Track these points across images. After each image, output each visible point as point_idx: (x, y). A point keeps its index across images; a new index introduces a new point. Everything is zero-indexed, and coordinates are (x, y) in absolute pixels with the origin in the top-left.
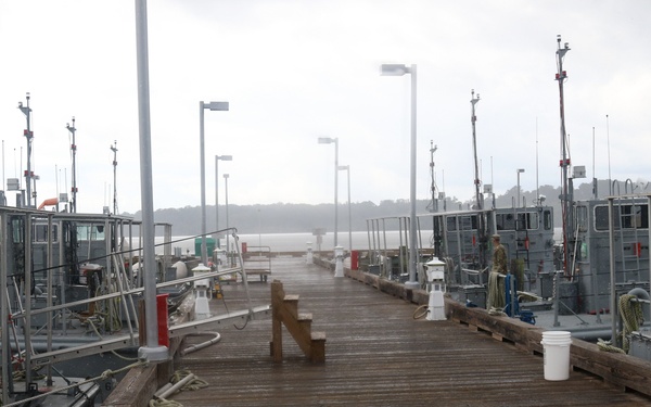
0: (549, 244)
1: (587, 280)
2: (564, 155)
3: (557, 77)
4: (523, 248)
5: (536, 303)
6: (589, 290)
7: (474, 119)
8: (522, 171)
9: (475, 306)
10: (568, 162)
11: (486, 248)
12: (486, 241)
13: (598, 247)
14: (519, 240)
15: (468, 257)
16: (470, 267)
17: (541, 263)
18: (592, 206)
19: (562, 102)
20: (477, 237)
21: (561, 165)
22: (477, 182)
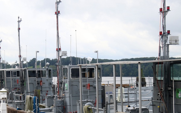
0: (51, 84)
1: (67, 100)
2: (59, 46)
3: (56, 13)
4: (39, 85)
5: (45, 109)
6: (68, 104)
7: (19, 29)
8: (38, 52)
9: (21, 109)
10: (60, 49)
11: (23, 85)
12: (24, 82)
13: (72, 85)
14: (38, 82)
15: (16, 88)
16: (16, 93)
17: (47, 92)
18: (70, 68)
19: (57, 24)
20: (19, 80)
21: (57, 50)
22: (20, 56)
